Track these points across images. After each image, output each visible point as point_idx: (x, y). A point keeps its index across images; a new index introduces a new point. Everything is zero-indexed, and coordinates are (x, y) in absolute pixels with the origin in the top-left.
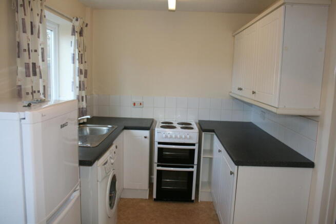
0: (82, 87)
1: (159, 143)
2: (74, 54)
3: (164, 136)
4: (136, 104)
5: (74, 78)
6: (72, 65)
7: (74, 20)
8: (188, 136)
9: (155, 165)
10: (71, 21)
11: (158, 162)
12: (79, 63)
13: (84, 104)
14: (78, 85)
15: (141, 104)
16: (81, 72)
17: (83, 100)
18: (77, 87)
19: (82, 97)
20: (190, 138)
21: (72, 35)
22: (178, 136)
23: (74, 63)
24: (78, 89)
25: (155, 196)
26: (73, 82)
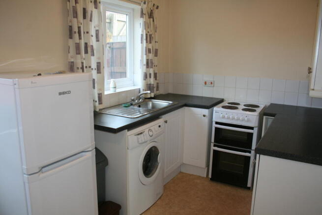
0: (150, 65)
1: (217, 123)
2: (142, 35)
3: (221, 115)
4: (207, 84)
5: (142, 57)
6: (140, 44)
7: (142, 3)
8: (246, 119)
9: (212, 145)
10: (140, 4)
11: (215, 142)
12: (147, 42)
13: (152, 81)
14: (145, 62)
15: (211, 83)
16: (149, 51)
17: (150, 77)
18: (144, 65)
19: (150, 74)
20: (248, 121)
21: (141, 17)
22: (236, 118)
23: (142, 43)
24: (145, 67)
25: (210, 176)
26: (141, 60)
